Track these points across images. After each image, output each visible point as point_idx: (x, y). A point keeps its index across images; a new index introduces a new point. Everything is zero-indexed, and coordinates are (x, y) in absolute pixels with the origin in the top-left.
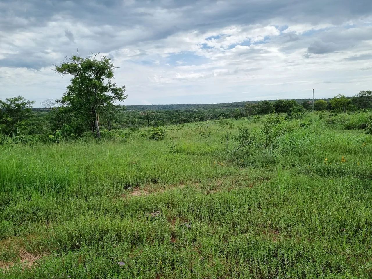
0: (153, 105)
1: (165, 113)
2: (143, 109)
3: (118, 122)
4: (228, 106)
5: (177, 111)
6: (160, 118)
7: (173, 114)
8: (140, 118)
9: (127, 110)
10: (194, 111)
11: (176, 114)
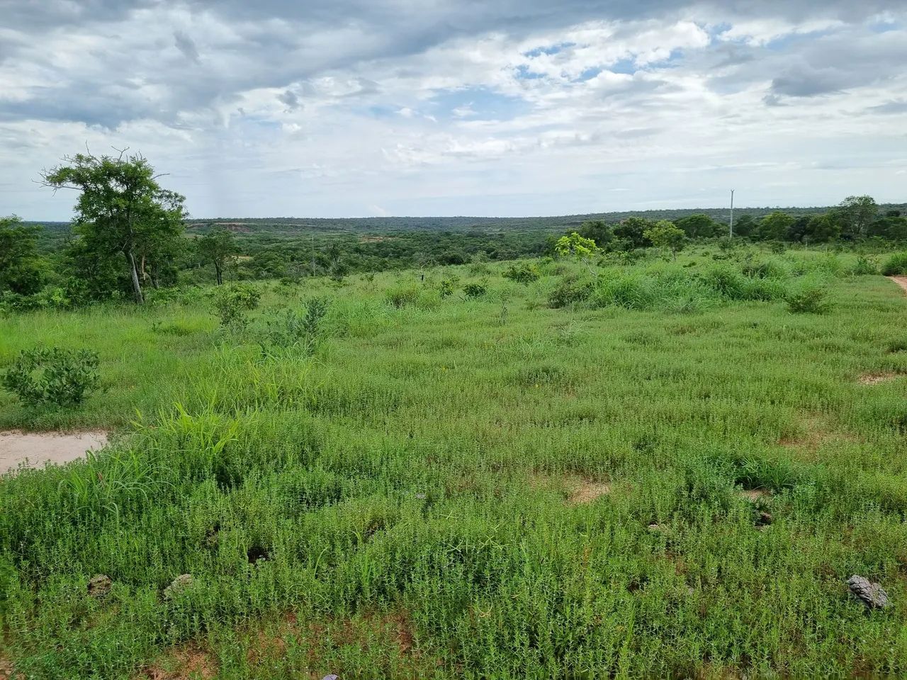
0: (393, 217)
1: (417, 239)
2: (369, 227)
3: (297, 259)
4: (577, 224)
5: (448, 234)
6: (404, 250)
7: (438, 241)
8: (357, 250)
9: (329, 228)
10: (491, 235)
11: (445, 240)
